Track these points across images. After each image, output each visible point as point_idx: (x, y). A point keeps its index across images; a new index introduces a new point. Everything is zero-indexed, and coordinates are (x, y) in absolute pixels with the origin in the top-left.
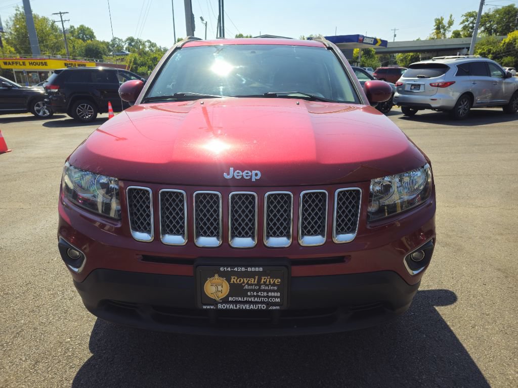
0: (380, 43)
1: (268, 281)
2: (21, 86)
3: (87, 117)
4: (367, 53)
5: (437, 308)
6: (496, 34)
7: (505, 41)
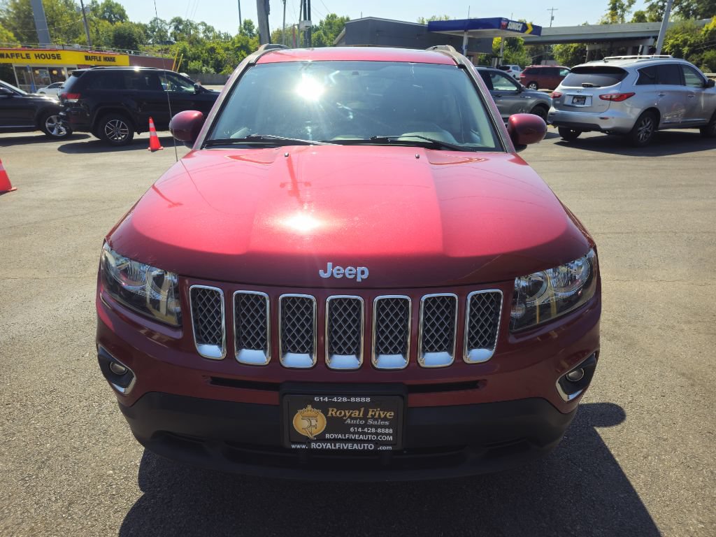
0: (530, 29)
1: (377, 414)
2: (26, 94)
3: (120, 138)
4: (512, 43)
5: (598, 430)
6: (696, 17)
7: (707, 28)
